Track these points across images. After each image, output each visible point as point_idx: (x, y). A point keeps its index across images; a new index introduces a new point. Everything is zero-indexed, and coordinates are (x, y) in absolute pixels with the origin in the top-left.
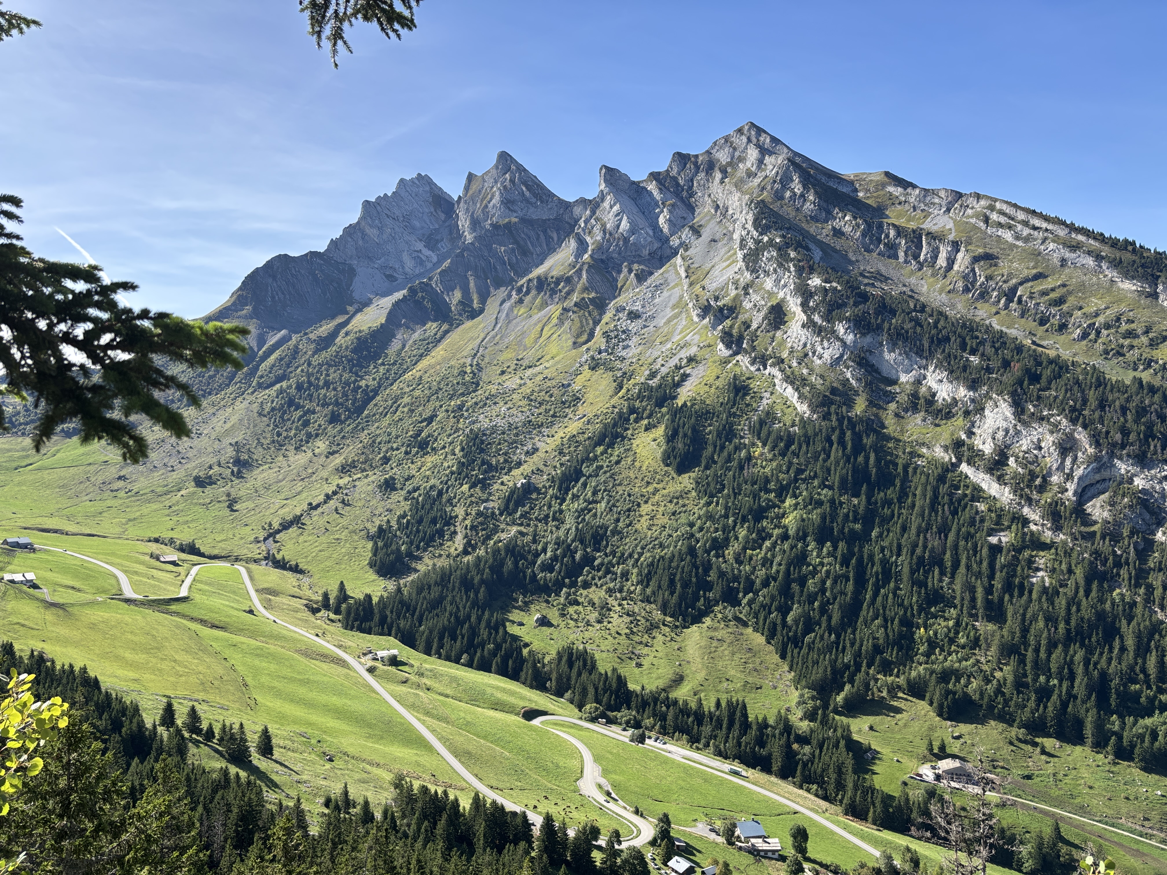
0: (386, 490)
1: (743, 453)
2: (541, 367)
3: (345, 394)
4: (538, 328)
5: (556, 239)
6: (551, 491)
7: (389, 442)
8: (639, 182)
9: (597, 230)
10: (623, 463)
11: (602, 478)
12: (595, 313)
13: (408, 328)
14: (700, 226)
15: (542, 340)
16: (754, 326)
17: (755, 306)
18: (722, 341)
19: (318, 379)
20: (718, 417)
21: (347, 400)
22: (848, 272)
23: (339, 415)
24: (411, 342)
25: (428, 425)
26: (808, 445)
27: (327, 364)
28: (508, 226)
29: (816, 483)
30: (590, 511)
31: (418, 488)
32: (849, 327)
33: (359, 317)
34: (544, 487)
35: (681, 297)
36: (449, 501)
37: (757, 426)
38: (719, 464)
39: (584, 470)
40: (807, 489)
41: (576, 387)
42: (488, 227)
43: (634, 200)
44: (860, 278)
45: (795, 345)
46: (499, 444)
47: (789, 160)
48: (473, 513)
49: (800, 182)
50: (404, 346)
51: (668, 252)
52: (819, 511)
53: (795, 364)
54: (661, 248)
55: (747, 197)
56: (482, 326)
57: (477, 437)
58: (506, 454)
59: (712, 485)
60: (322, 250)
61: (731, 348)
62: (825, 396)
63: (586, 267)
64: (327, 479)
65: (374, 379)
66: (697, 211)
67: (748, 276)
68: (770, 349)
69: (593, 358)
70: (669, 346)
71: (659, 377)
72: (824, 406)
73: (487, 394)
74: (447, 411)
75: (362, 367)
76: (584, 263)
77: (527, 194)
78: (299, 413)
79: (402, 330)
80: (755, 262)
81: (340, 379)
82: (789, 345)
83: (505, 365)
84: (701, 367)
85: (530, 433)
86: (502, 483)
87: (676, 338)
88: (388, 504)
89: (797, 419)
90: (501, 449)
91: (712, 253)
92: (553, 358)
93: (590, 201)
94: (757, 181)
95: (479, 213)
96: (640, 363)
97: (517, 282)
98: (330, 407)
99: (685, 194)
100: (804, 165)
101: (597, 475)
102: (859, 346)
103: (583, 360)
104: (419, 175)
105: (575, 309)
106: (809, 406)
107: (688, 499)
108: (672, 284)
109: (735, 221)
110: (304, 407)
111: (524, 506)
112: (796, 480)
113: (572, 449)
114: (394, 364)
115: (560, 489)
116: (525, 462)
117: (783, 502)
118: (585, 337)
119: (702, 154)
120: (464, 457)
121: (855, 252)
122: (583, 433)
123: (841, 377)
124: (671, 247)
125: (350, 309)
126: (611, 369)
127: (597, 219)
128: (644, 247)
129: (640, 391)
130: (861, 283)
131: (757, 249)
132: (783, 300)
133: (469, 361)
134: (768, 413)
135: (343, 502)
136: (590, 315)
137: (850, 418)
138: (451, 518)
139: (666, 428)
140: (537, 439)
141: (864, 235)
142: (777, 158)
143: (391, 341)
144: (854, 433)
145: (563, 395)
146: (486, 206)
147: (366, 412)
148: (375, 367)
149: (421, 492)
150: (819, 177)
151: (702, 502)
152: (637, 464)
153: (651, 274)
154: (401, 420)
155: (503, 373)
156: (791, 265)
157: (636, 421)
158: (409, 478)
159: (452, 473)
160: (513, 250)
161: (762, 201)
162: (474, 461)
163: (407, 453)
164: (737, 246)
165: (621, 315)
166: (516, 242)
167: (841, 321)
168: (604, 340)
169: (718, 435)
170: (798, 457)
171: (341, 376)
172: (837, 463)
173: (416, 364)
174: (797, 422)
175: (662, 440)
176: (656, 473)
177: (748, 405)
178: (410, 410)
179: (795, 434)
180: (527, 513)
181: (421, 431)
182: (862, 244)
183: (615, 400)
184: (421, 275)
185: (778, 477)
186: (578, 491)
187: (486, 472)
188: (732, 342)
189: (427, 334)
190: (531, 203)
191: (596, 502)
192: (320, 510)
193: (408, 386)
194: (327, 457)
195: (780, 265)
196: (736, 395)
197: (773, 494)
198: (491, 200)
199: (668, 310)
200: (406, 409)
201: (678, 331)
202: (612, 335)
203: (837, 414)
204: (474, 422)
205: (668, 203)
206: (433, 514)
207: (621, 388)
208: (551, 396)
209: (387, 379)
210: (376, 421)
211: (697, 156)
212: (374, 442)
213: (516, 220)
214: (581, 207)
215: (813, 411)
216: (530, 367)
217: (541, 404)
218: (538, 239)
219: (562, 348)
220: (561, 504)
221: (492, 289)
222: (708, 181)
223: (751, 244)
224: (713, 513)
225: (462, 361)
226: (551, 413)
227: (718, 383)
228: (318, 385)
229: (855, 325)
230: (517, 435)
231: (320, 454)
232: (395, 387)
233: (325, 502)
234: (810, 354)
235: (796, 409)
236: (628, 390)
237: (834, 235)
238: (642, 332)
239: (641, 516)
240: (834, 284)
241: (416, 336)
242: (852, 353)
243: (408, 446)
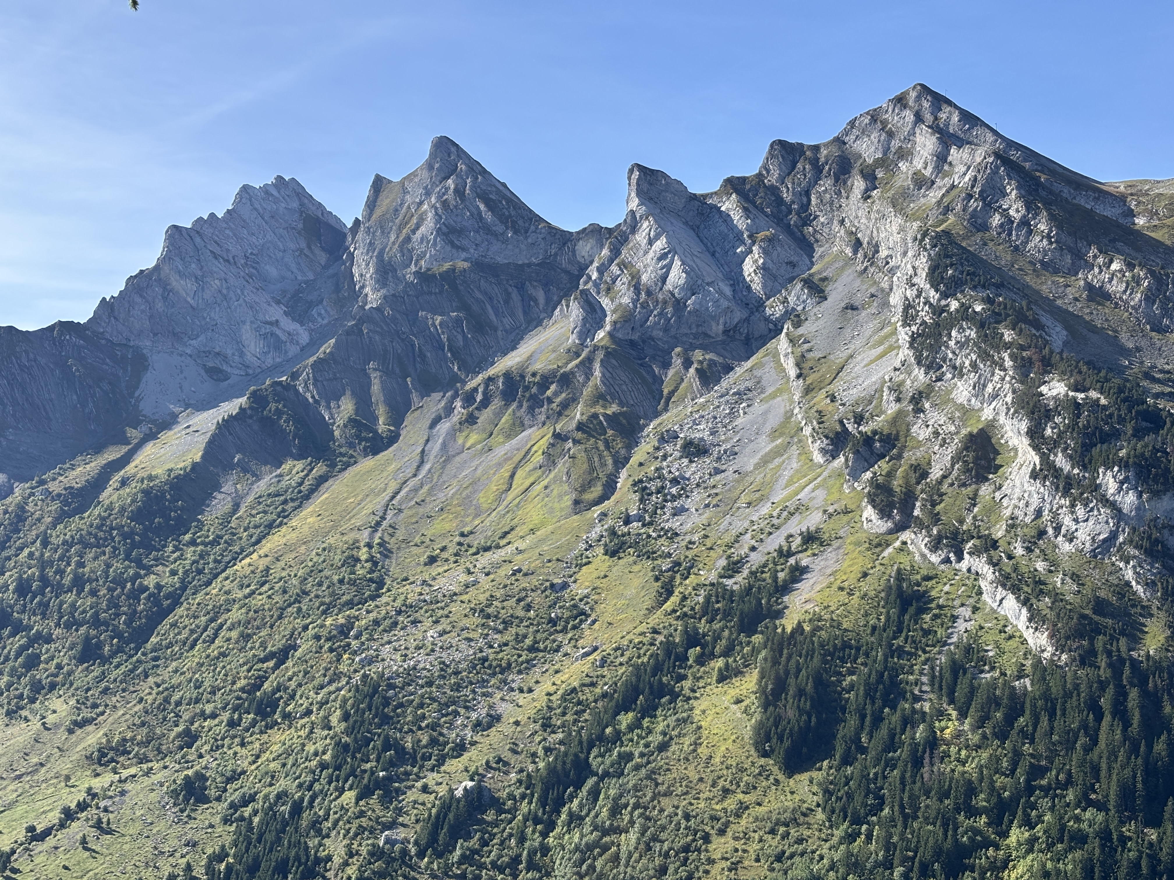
0: (186, 800)
1: (920, 733)
2: (510, 549)
3: (113, 604)
4: (505, 472)
5: (542, 300)
6: (524, 807)
7: (197, 701)
8: (705, 196)
9: (622, 285)
10: (673, 748)
11: (631, 780)
12: (619, 445)
13: (245, 471)
14: (825, 279)
15: (511, 495)
16: (936, 473)
17: (936, 434)
18: (872, 502)
19: (61, 572)
20: (867, 655)
21: (118, 615)
22: (1121, 371)
23: (100, 646)
24: (250, 499)
25: (277, 667)
26: (1052, 715)
27: (81, 541)
28: (450, 276)
29: (1071, 796)
30: (605, 849)
31: (252, 798)
32: (1126, 480)
33: (149, 450)
34: (511, 796)
35: (789, 415)
36: (316, 825)
37: (947, 675)
38: (872, 754)
39: (594, 762)
40: (1052, 809)
41: (579, 590)
42: (410, 278)
43: (695, 229)
44: (1145, 383)
45: (1019, 513)
46: (421, 706)
47: (997, 155)
48: (364, 851)
49: (1019, 197)
50: (236, 507)
51: (762, 328)
52: (1078, 854)
53: (1019, 551)
54: (747, 320)
55: (916, 225)
56: (392, 467)
57: (375, 691)
58: (433, 727)
59: (858, 799)
60: (83, 320)
61: (889, 516)
62: (1084, 617)
63: (600, 355)
64: (68, 778)
65: (173, 573)
66: (819, 251)
67: (920, 376)
68: (969, 520)
69: (612, 532)
70: (765, 509)
71: (746, 572)
72: (1082, 637)
73: (398, 603)
74: (318, 638)
75: (150, 548)
76: (596, 348)
77: (488, 216)
78: (20, 640)
79: (234, 476)
80: (935, 348)
81: (106, 572)
82: (1007, 513)
83: (438, 546)
84: (830, 554)
85: (483, 683)
86: (425, 789)
87: (779, 496)
88: (190, 830)
89: (1028, 663)
90: (423, 717)
91: (847, 333)
92: (532, 531)
93: (610, 231)
94: (934, 195)
95: (393, 251)
96: (709, 543)
97: (464, 383)
98: (83, 630)
99: (793, 219)
100: (1027, 165)
101: (620, 774)
102: (1148, 516)
103: (594, 535)
104: (280, 178)
105: (579, 435)
106: (1051, 636)
107: (809, 826)
108: (770, 390)
109: (892, 271)
110: (30, 628)
111: (468, 837)
112: (1030, 790)
113: (569, 717)
114: (215, 542)
115: (543, 802)
116: (473, 743)
117: (1005, 835)
118: (597, 490)
119: (826, 145)
120: (347, 732)
121: (1133, 333)
122: (593, 685)
123: (1113, 580)
124: (767, 319)
125: (134, 434)
126: (650, 555)
127: (623, 265)
128: (715, 318)
129: (708, 599)
130: (1146, 392)
131: (937, 324)
132: (992, 424)
133: (364, 536)
134: (968, 650)
135: (98, 825)
136: (608, 447)
137: (1135, 664)
138: (318, 861)
139: (762, 676)
140: (498, 695)
141: (1149, 298)
142: (973, 152)
143: (210, 496)
144: (1144, 693)
145: (552, 606)
146: (408, 239)
147: (154, 640)
148: (177, 549)
149: (259, 805)
150: (1057, 187)
151: (838, 833)
152: (703, 751)
153: (729, 369)
154: (224, 655)
155: (432, 560)
156: (1006, 356)
157: (701, 661)
158: (235, 776)
159: (323, 766)
160: (458, 322)
161: (946, 233)
162: (368, 741)
163: (232, 724)
164: (897, 318)
165: (669, 448)
166: (464, 307)
167: (1109, 467)
168: (636, 497)
169: (867, 694)
170: (1032, 742)
171: (108, 566)
172: (1113, 755)
173: (258, 542)
174: (1028, 669)
175: (753, 701)
176: (743, 770)
177: (927, 633)
178: (242, 635)
179: (1025, 693)
180: (475, 852)
181: (262, 679)
182: (1147, 315)
183: (657, 618)
184: (276, 369)
185: (992, 782)
186: (581, 806)
187: (392, 764)
188: (891, 505)
189: (284, 484)
190: (496, 235)
191: (619, 831)
192: (51, 842)
193: (241, 587)
194: (71, 731)
195: (984, 356)
196: (903, 611)
197: (984, 819)
198: (418, 227)
199: (763, 439)
200: (234, 634)
201: (783, 481)
202: (652, 487)
203: (1109, 654)
204: (370, 661)
205: (761, 235)
206: (281, 852)
207: (670, 593)
208: (528, 608)
209: (200, 572)
210: (174, 657)
211: (816, 148)
212: (167, 700)
213: (466, 265)
214: (592, 242)
215: (1061, 648)
216: (487, 549)
217: (507, 624)
218: (507, 302)
219: (552, 511)
220: (545, 835)
221: (415, 396)
222: (839, 194)
223: (925, 314)
224: (861, 858)
225: (350, 537)
226: (528, 642)
227: (864, 585)
228: (60, 585)
229: (1138, 475)
230: (457, 687)
231: (57, 726)
232: (214, 589)
233: (62, 825)
234: (1050, 531)
235: (1024, 642)
236: (684, 598)
237: (1090, 299)
238: (712, 482)
239: (711, 861)
240: (1094, 394)
241: (262, 486)
242: (1134, 530)
243: (235, 709)
